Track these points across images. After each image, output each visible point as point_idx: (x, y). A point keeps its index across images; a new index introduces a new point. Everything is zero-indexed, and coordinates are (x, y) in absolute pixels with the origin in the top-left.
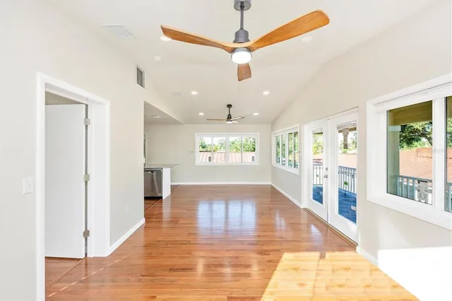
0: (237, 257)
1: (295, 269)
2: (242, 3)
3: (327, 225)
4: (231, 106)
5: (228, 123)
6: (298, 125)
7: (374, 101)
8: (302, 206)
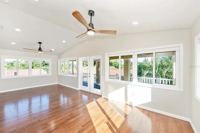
0: (71, 114)
1: (93, 108)
2: (91, 13)
3: (90, 93)
4: (41, 43)
5: (39, 52)
6: (76, 58)
7: (107, 54)
8: (79, 89)
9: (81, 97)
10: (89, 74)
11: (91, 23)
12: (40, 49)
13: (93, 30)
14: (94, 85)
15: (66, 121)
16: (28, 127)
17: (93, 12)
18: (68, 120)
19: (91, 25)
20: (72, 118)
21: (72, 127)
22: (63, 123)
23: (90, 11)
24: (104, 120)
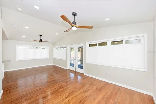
1: (77, 82)
2: (74, 15)
3: (75, 72)
4: (42, 36)
5: (40, 42)
6: (66, 45)
7: (88, 42)
8: (67, 69)
9: (69, 75)
10: (75, 57)
11: (74, 21)
12: (41, 40)
13: (76, 26)
14: (79, 66)
15: (57, 90)
16: (34, 92)
17: (76, 13)
18: (59, 89)
19: (74, 23)
20: (62, 88)
21: (61, 94)
22: (56, 91)
23: (73, 13)
24: (84, 91)
